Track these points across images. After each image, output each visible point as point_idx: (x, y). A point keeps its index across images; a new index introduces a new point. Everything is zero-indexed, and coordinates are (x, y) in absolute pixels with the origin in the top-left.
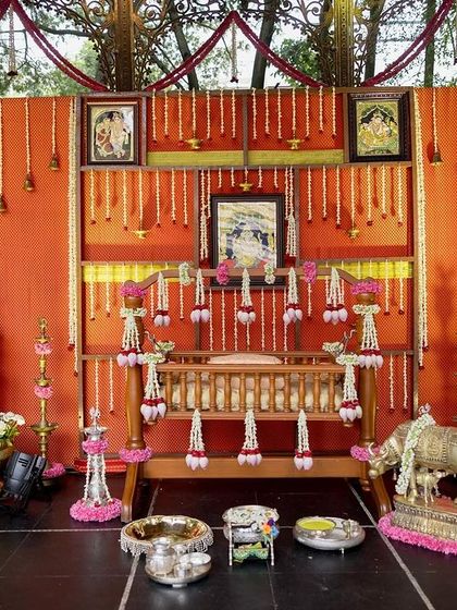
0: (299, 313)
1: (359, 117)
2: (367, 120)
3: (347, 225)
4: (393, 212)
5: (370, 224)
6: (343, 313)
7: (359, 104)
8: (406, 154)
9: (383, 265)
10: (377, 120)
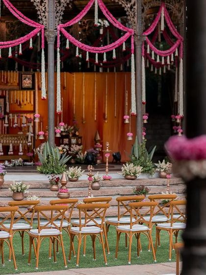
0: (17, 125)
1: (23, 78)
2: (25, 79)
3: (20, 105)
4: (30, 102)
5: (25, 105)
6: (25, 125)
7: (23, 75)
8: (33, 88)
9: (28, 115)
10: (27, 79)
